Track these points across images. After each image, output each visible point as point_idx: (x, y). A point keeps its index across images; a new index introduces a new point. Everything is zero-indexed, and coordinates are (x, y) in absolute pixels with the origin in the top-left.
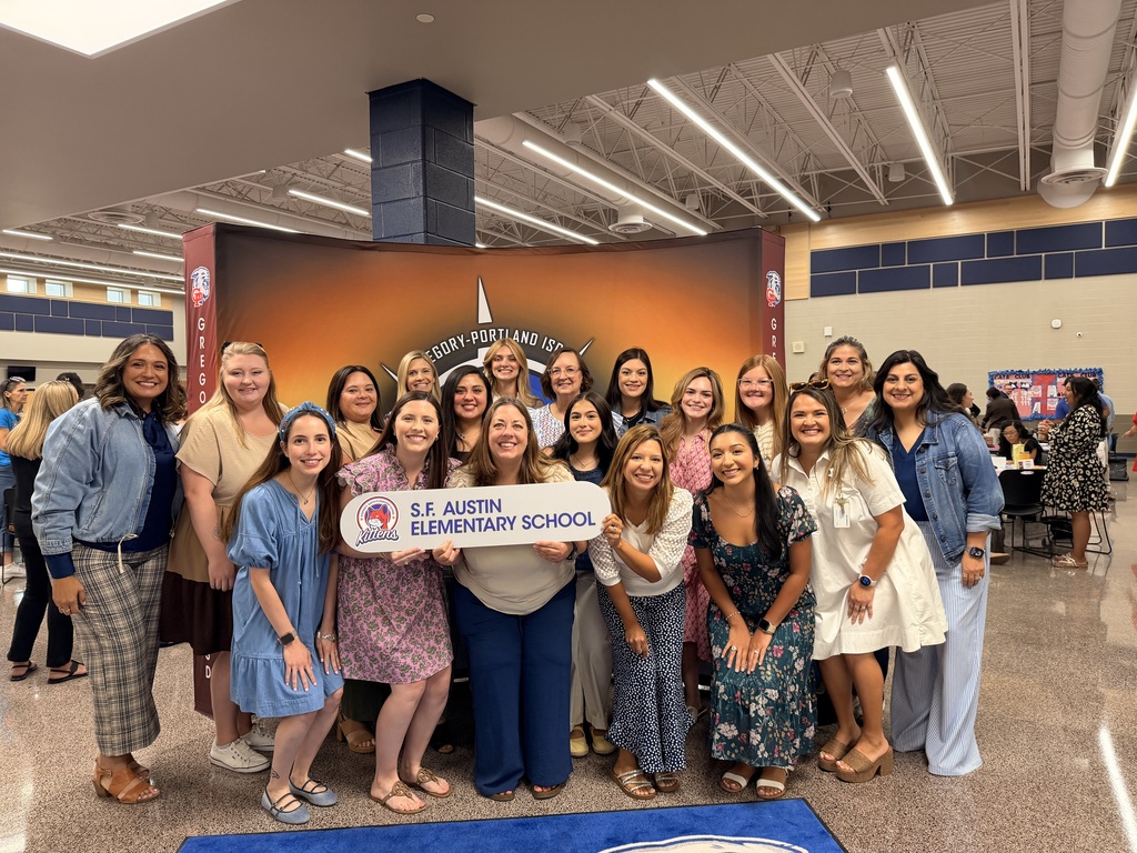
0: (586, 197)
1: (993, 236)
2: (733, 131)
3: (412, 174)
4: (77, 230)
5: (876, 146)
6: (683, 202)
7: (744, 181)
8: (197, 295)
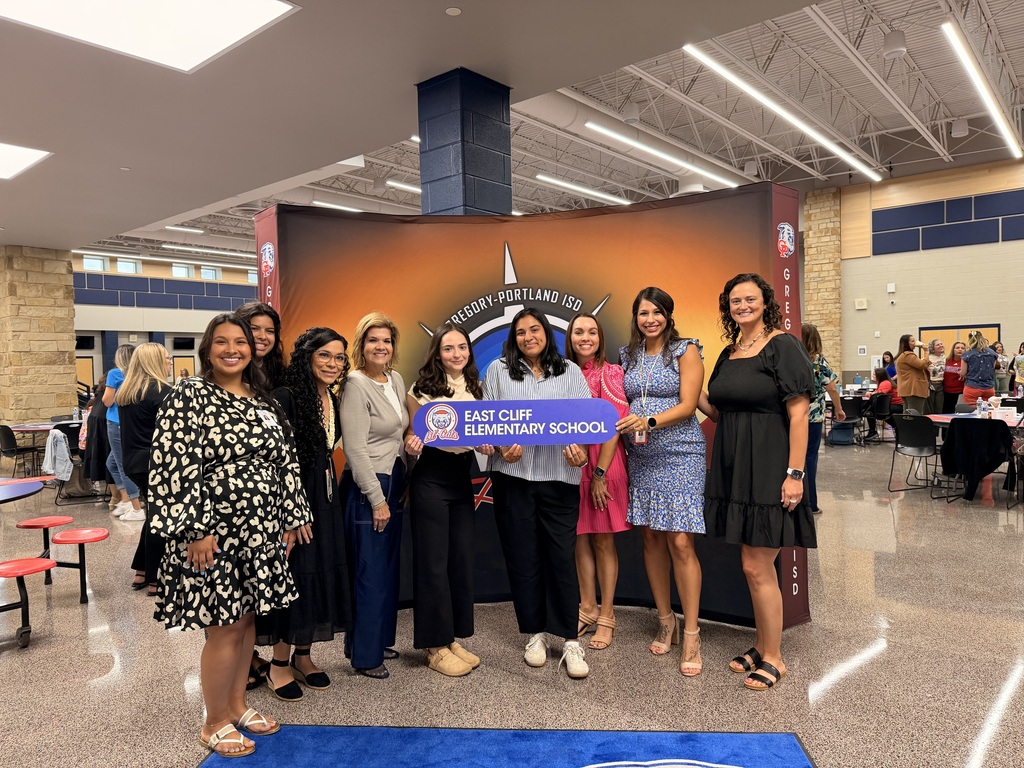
0: (648, 171)
2: (788, 100)
3: (453, 155)
4: (223, 224)
5: (938, 104)
6: (742, 169)
7: (803, 147)
8: (266, 267)
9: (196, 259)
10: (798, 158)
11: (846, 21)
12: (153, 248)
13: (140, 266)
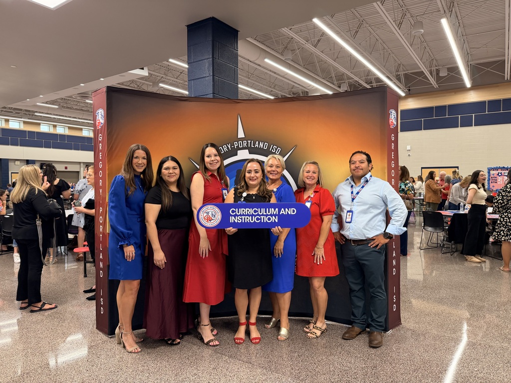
0: (294, 86)
1: (490, 102)
2: (364, 53)
3: (207, 65)
4: (69, 104)
5: (433, 60)
6: (340, 87)
7: (369, 77)
8: (98, 123)
9: (54, 122)
10: (366, 83)
11: (395, 16)
12: (30, 115)
13: (22, 124)
